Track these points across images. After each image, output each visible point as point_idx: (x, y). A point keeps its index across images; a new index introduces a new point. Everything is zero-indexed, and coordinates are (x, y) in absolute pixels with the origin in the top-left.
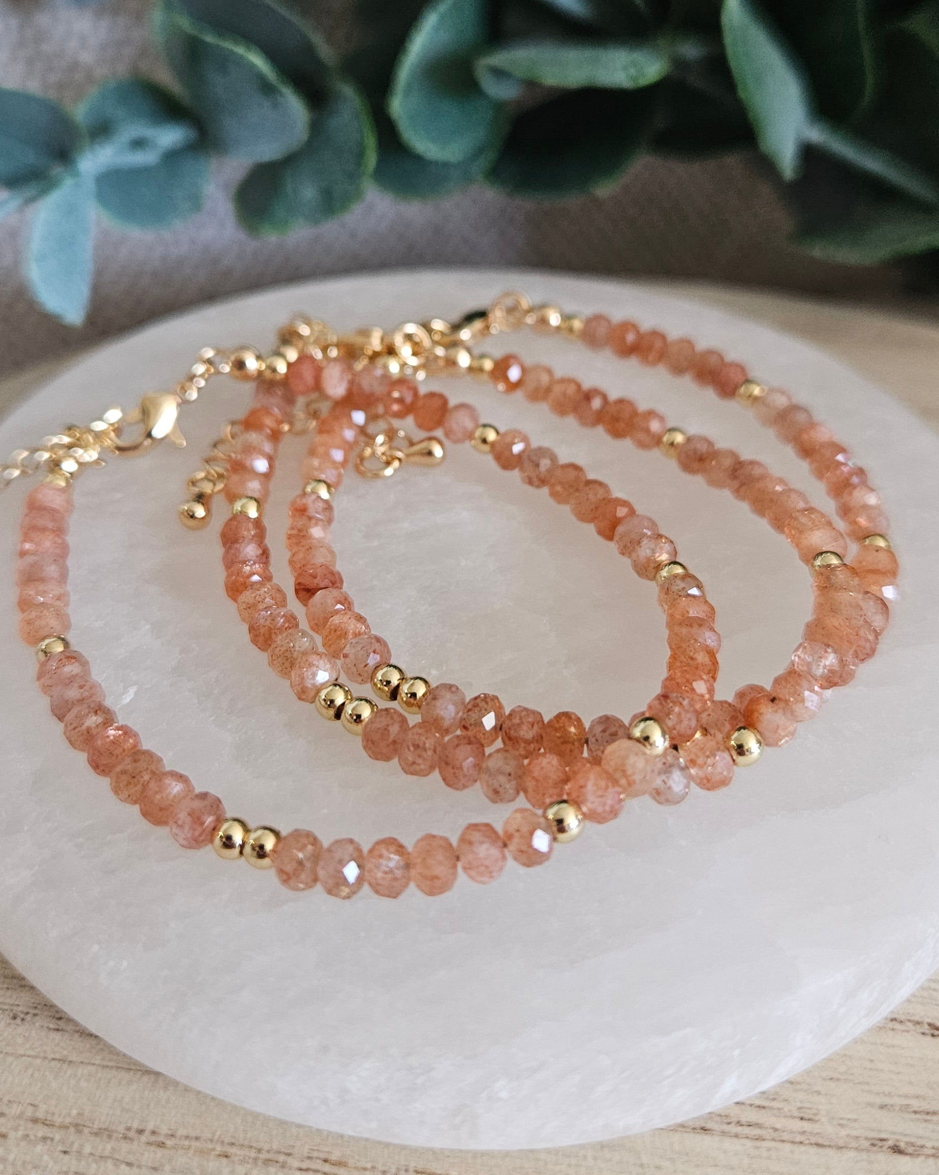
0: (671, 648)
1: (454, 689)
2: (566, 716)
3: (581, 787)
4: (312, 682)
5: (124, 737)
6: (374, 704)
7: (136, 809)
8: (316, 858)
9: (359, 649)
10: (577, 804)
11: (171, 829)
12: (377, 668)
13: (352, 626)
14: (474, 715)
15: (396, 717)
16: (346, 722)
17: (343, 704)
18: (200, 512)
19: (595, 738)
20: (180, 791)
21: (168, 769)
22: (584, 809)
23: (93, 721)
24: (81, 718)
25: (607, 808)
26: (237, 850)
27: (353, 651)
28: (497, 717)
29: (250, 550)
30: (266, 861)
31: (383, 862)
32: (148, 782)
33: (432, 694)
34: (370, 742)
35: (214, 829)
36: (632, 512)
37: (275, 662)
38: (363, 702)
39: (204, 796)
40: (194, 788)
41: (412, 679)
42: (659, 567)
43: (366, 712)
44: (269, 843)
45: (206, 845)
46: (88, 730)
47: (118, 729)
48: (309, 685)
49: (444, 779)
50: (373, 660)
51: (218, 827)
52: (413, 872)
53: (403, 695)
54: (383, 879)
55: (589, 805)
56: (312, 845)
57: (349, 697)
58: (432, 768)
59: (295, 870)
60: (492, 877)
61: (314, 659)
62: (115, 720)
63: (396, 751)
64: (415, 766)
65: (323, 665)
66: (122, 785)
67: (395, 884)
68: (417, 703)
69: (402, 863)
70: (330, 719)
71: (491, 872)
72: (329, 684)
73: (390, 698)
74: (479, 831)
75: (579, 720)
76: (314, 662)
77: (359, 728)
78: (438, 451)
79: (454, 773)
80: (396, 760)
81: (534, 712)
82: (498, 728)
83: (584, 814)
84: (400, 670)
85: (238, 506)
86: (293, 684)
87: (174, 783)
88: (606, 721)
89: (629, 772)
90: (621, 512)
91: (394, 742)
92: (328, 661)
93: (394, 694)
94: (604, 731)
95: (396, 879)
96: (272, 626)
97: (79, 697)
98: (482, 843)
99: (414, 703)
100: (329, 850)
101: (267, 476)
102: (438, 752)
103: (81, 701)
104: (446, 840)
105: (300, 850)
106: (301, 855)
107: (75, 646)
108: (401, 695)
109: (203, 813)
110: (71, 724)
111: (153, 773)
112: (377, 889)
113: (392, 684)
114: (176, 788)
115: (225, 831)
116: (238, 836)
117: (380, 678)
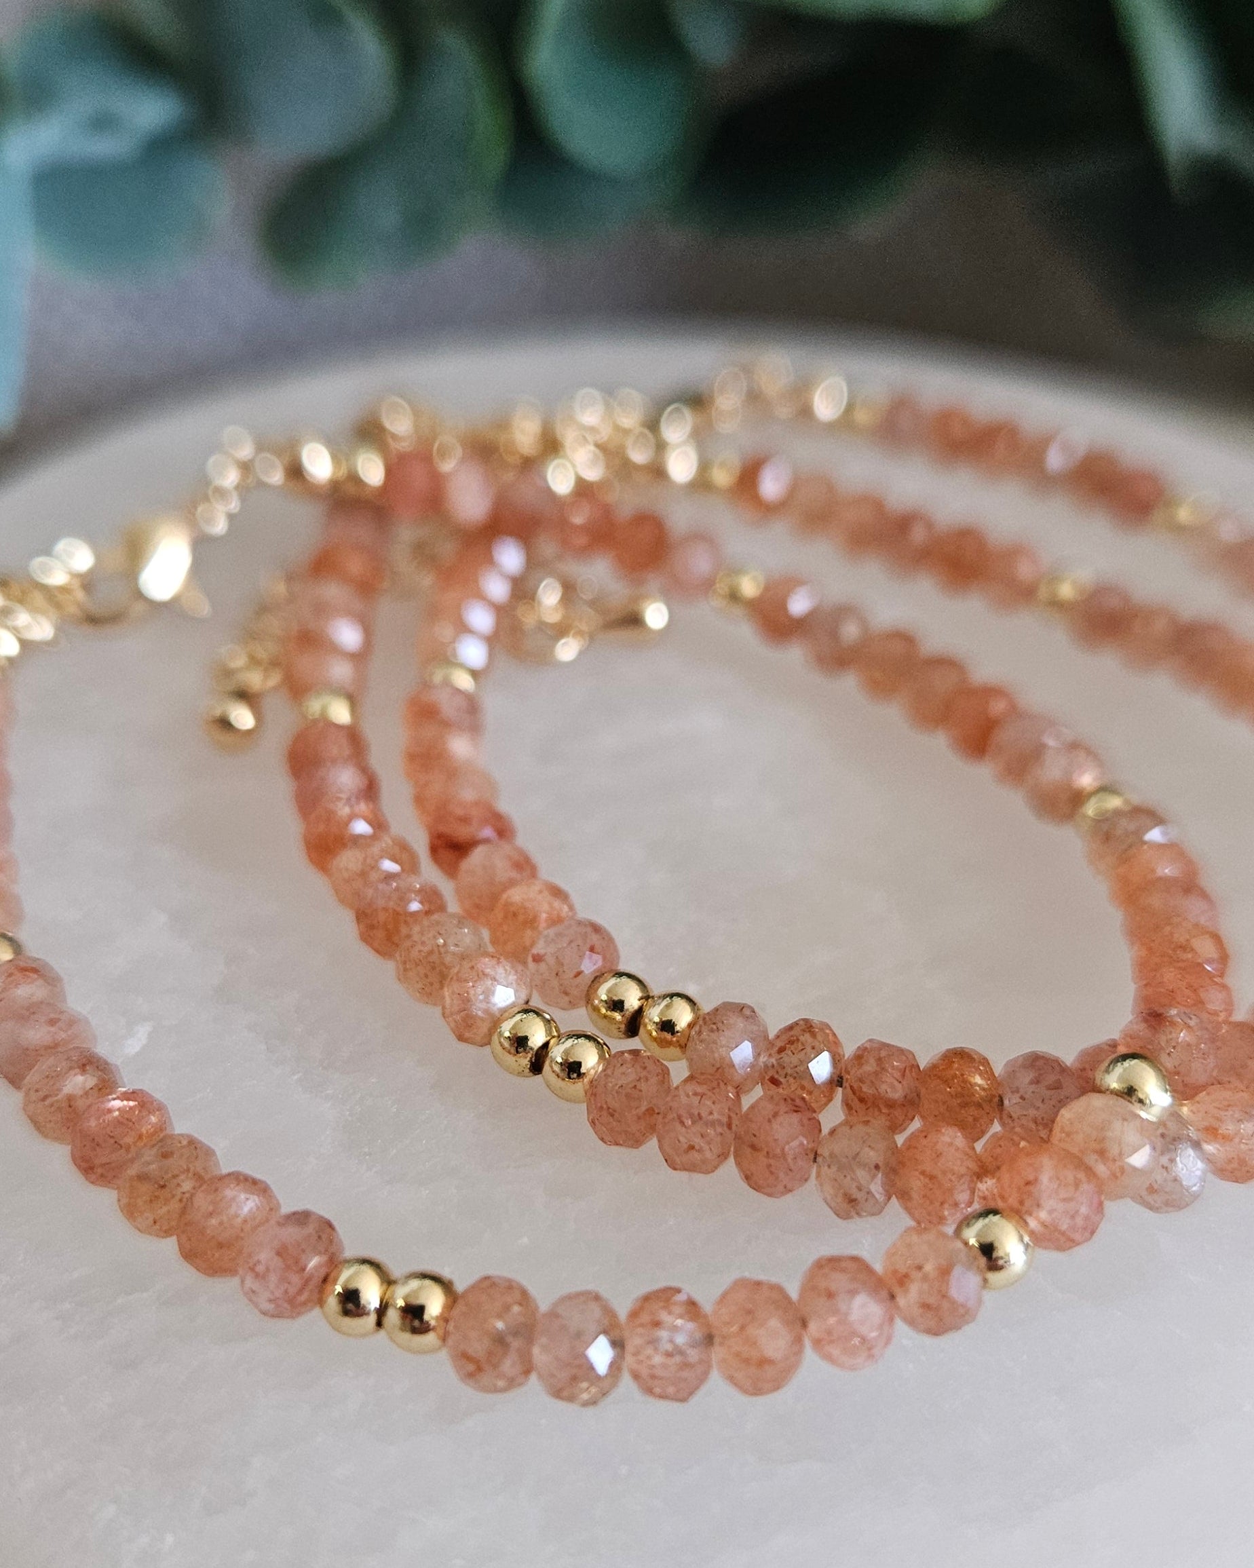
1: (747, 1012)
2: (960, 1056)
3: (1028, 1183)
4: (483, 1006)
5: (140, 1111)
6: (601, 1042)
7: (169, 1246)
8: (527, 1330)
9: (565, 945)
10: (1018, 1214)
11: (243, 1282)
12: (597, 979)
13: (544, 906)
14: (790, 1059)
15: (650, 1066)
16: (553, 1079)
17: (546, 1045)
18: (243, 718)
19: (1019, 1095)
20: (254, 1210)
21: (225, 1171)
22: (1033, 1223)
23: (78, 1083)
24: (55, 1077)
25: (1079, 1221)
26: (372, 1318)
27: (551, 949)
28: (836, 1060)
29: (345, 778)
30: (430, 1338)
31: (664, 1334)
32: (192, 1195)
33: (709, 1022)
34: (605, 1113)
35: (325, 1280)
36: (1013, 708)
37: (410, 974)
38: (582, 1040)
39: (301, 1218)
40: (278, 1206)
41: (665, 997)
42: (1080, 796)
43: (590, 1059)
44: (434, 1304)
45: (312, 1309)
46: (70, 1099)
47: (126, 1096)
48: (480, 1013)
49: (747, 1178)
50: (589, 966)
51: (332, 1275)
52: (718, 1353)
53: (651, 1027)
54: (664, 1366)
55: (1043, 1215)
56: (520, 1304)
57: (555, 1034)
58: (723, 1156)
59: (490, 1354)
60: (871, 1357)
61: (486, 964)
62: (120, 1084)
63: (653, 1128)
64: (695, 1156)
65: (503, 975)
66: (140, 1202)
67: (685, 1374)
68: (678, 1041)
69: (698, 1335)
70: (521, 1074)
71: (870, 1349)
72: (516, 1010)
73: (624, 1034)
74: (843, 1270)
75: (985, 1062)
76: (488, 971)
77: (577, 1088)
78: (656, 615)
79: (769, 1166)
80: (653, 1143)
81: (901, 1051)
82: (837, 1080)
83: (1032, 1234)
84: (639, 982)
85: (314, 706)
86: (447, 1011)
87: (243, 1196)
88: (1038, 1064)
89: (1112, 1152)
90: (996, 708)
91: (651, 1111)
92: (513, 967)
93: (633, 1025)
94: (1037, 1081)
95: (686, 1365)
96: (398, 909)
97: (47, 1040)
98: (853, 1293)
99: (672, 1041)
100: (553, 1314)
101: (360, 658)
102: (734, 1127)
103: (53, 1048)
104: (778, 1289)
105: (499, 1316)
106: (500, 1325)
107: (34, 949)
108: (645, 1026)
109: (303, 1251)
110: (37, 1091)
111: (198, 1177)
112: (649, 1385)
113: (626, 1006)
114: (247, 1204)
115: (348, 1280)
116: (371, 1294)
117: (604, 997)
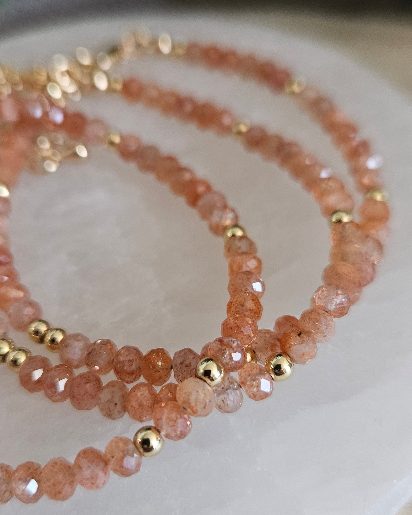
0: (230, 293)
2: (157, 352)
12: (31, 322)
17: (7, 353)
22: (162, 434)
33: (67, 341)
36: (209, 188)
38: (20, 351)
41: (54, 330)
42: (225, 229)
43: (22, 359)
55: (165, 431)
63: (42, 386)
73: (38, 344)
75: (166, 354)
77: (16, 371)
80: (43, 391)
81: (135, 349)
83: (162, 437)
84: (47, 324)
88: (184, 354)
89: (193, 404)
90: (201, 189)
93: (42, 340)
94: (182, 363)
99: (54, 348)
108: (46, 340)
117: (33, 329)
